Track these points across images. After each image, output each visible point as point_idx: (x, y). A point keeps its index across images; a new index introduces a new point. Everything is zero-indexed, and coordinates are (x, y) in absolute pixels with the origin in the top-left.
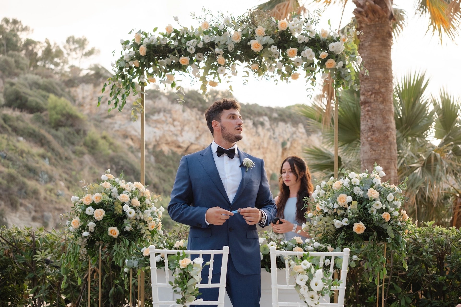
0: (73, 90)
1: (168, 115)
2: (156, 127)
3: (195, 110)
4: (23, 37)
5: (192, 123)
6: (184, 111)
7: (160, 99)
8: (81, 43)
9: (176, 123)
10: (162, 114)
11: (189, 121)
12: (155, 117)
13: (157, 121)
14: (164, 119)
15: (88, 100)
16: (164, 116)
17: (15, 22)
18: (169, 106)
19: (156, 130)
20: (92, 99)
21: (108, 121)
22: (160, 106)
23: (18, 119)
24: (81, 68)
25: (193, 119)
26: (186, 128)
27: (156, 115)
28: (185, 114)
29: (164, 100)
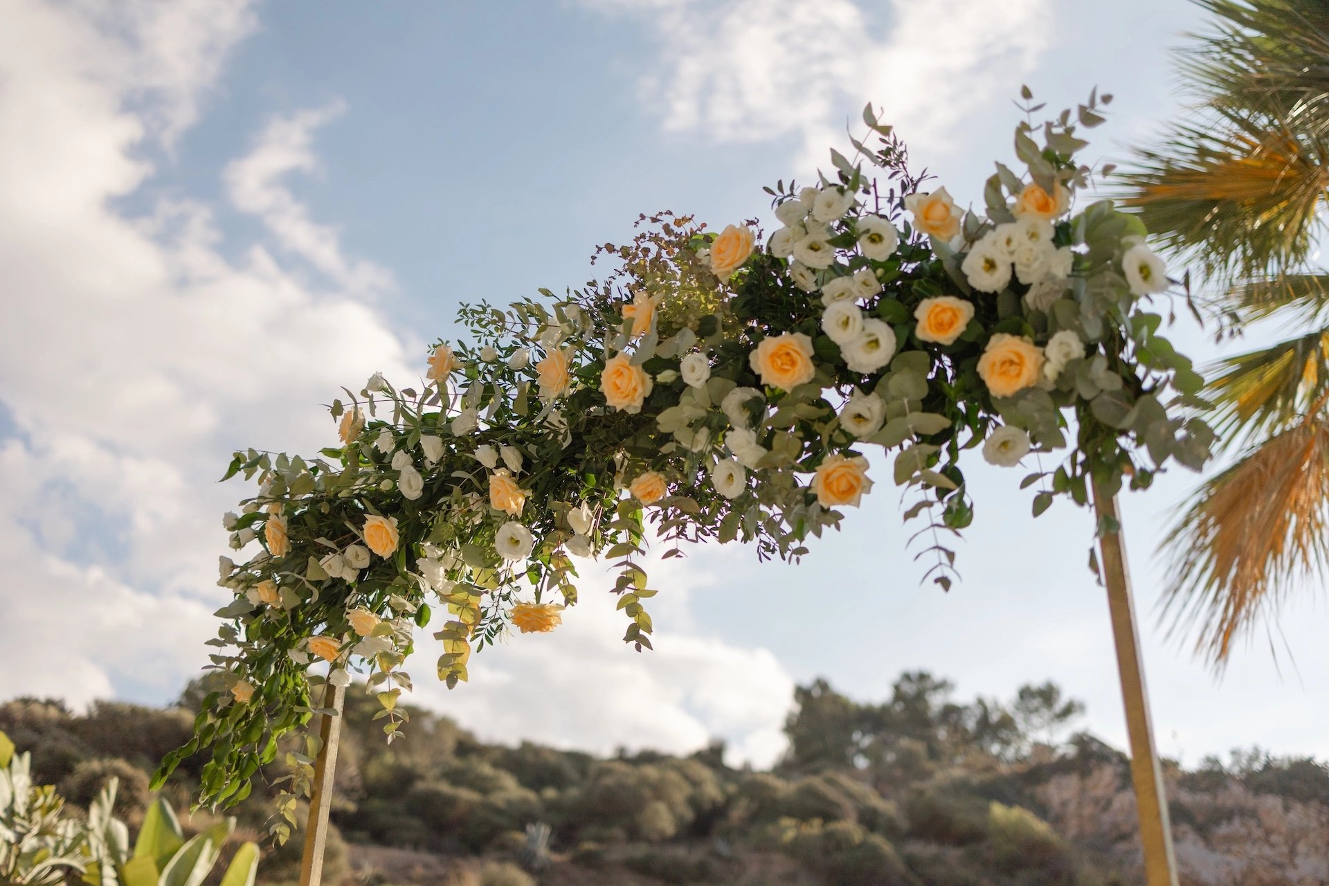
0: (1039, 790)
1: (1252, 823)
2: (1229, 851)
3: (1314, 804)
4: (936, 701)
5: (1312, 836)
6: (1287, 809)
7: (1226, 787)
8: (1047, 695)
9: (1274, 838)
10: (1237, 822)
11: (1304, 832)
12: (1223, 830)
13: (1229, 839)
14: (1243, 831)
15: (1072, 807)
16: (1243, 824)
17: (923, 677)
18: (1251, 801)
19: (1230, 858)
20: (1080, 804)
21: (1122, 846)
22: (1230, 803)
23: (935, 860)
24: (1053, 744)
25: (1314, 824)
26: (1302, 848)
27: (1224, 823)
28: (1292, 816)
29: (1237, 790)
